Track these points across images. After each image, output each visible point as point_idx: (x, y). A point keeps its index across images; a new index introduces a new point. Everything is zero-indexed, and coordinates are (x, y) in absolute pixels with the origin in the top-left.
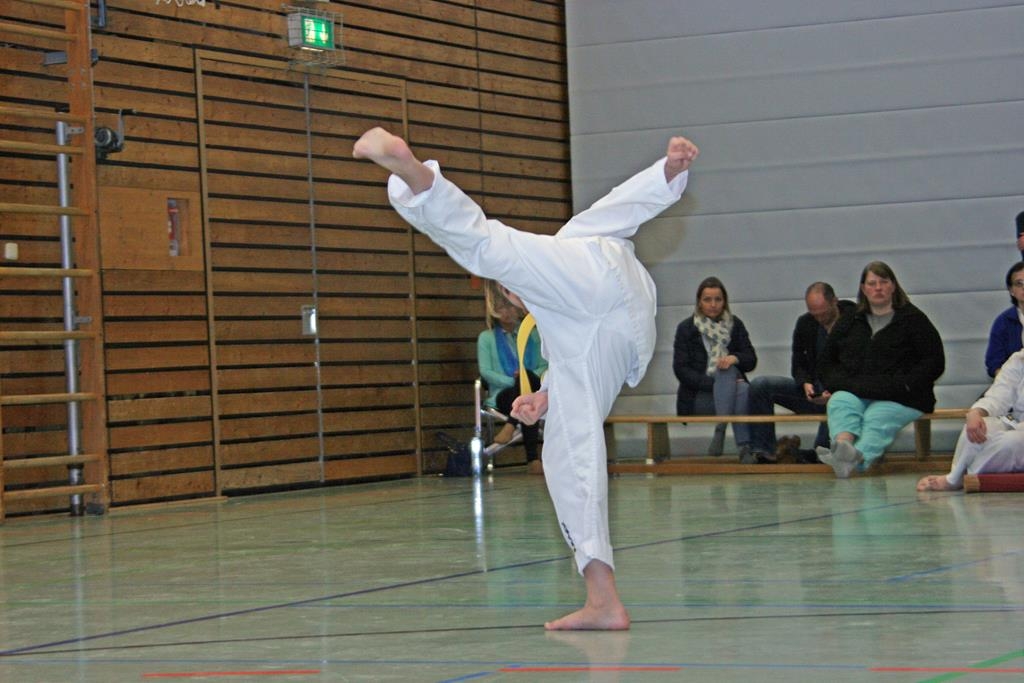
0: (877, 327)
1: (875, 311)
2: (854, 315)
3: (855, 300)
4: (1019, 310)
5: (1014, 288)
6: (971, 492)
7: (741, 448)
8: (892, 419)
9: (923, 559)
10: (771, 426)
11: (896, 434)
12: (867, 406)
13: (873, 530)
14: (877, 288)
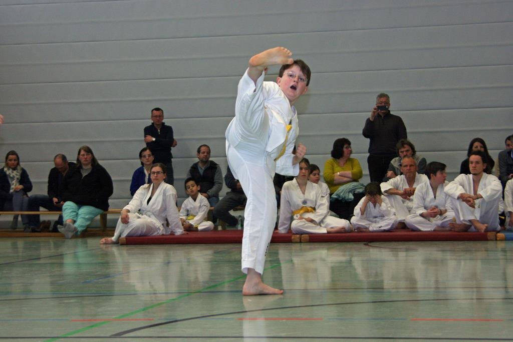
0: (84, 174)
1: (84, 167)
2: (75, 168)
3: (75, 162)
4: (144, 168)
5: (143, 158)
6: (122, 244)
7: (25, 226)
8: (90, 213)
9: (99, 273)
10: (38, 216)
11: (91, 219)
12: (79, 208)
13: (81, 260)
14: (84, 157)
